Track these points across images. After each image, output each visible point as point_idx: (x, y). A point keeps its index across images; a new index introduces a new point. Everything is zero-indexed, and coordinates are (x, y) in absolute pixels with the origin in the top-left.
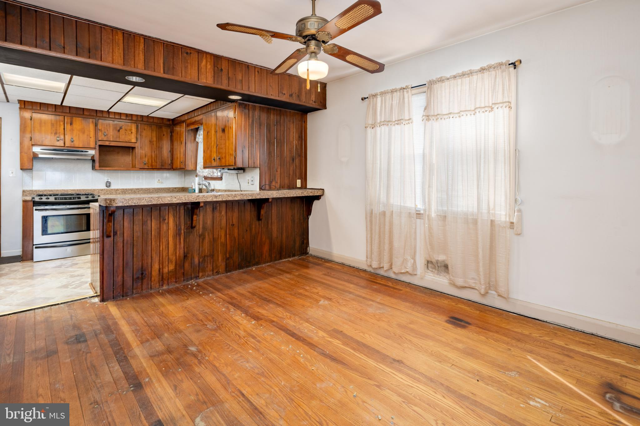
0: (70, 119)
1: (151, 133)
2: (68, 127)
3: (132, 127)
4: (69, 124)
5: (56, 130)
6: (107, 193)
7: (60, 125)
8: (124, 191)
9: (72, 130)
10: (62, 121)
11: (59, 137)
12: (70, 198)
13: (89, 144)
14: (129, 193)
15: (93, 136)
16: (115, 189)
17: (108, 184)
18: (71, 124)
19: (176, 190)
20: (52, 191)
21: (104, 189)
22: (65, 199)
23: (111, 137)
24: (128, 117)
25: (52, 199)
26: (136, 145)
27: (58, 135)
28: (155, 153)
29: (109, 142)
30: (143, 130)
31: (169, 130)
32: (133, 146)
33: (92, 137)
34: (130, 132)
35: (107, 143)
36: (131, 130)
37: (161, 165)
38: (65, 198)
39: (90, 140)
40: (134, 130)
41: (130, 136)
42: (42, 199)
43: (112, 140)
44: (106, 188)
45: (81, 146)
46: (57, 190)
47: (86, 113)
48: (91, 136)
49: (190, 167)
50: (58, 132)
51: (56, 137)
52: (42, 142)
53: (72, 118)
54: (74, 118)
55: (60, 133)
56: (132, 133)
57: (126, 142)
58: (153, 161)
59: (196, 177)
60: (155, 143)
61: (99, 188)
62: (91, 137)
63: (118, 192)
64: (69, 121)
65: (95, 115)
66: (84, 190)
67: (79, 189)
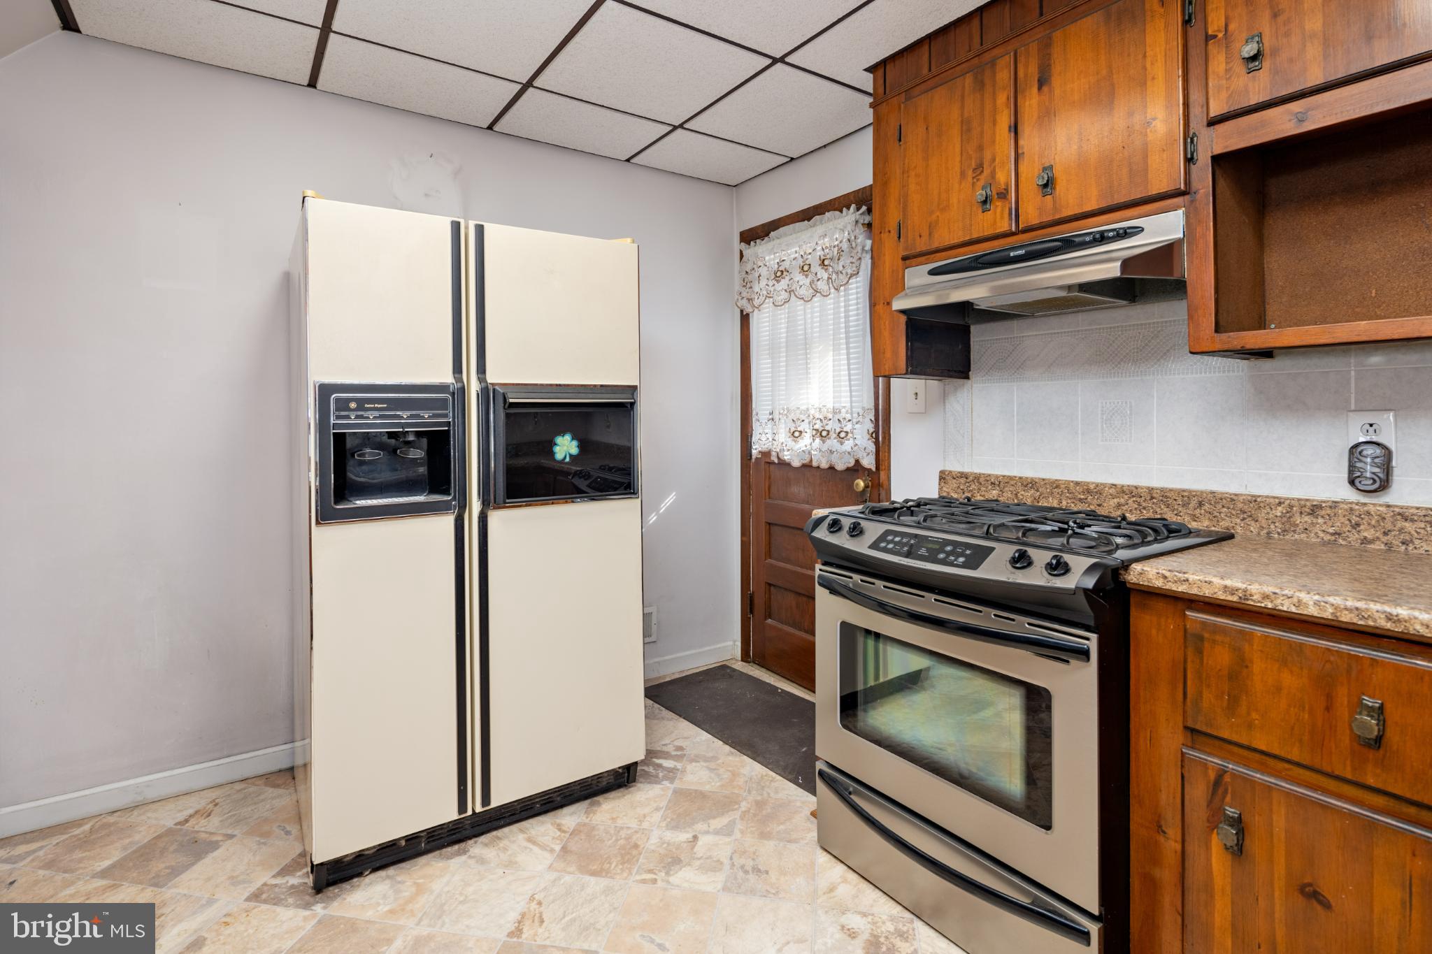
0: (1040, 51)
2: (1028, 107)
4: (1036, 88)
5: (980, 147)
7: (995, 110)
9: (1048, 117)
10: (1004, 88)
11: (987, 187)
13: (1140, 171)
17: (1370, 466)
18: (1042, 83)
21: (1335, 505)
22: (917, 546)
27: (984, 177)
29: (1295, 107)
33: (1161, 114)
35: (1278, 125)
43: (1315, 79)
44: (1348, 495)
45: (1094, 205)
48: (1151, 114)
50: (988, 154)
51: (978, 188)
52: (930, 233)
53: (1049, 45)
54: (1057, 35)
55: (993, 160)
64: (1033, 67)
66: (1186, 497)
67: (1162, 490)
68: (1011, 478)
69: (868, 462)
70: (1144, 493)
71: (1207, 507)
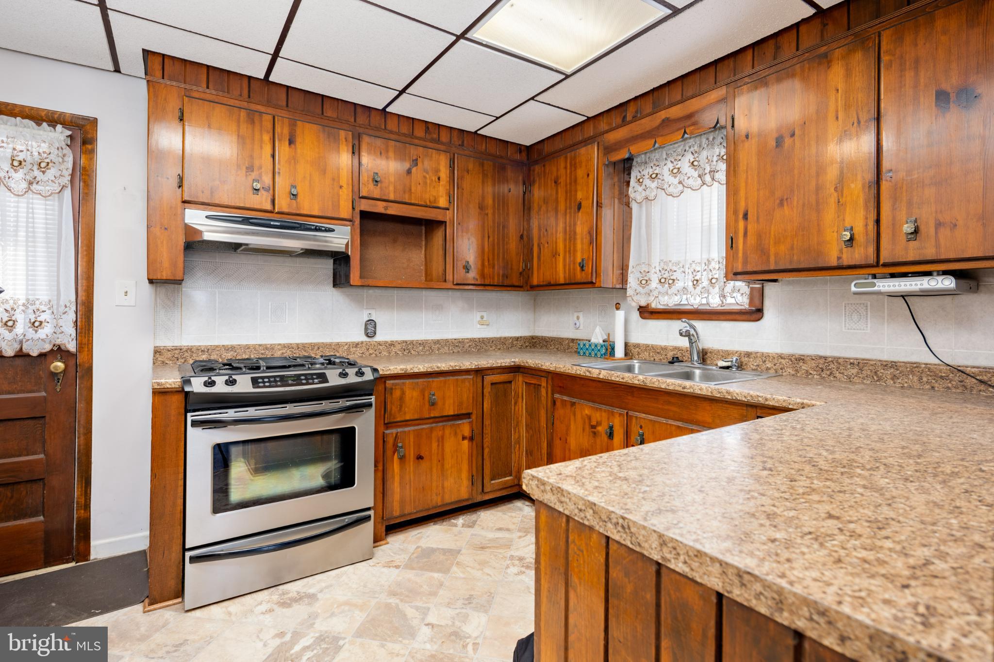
0: (290, 125)
1: (483, 182)
2: (283, 150)
3: (439, 164)
4: (287, 143)
5: (252, 157)
6: (367, 353)
7: (261, 141)
8: (408, 348)
9: (293, 160)
10: (268, 132)
11: (258, 181)
12: (297, 380)
13: (336, 206)
14: (419, 354)
15: (348, 184)
16: (386, 342)
17: (370, 328)
18: (291, 142)
19: (519, 343)
20: (232, 348)
21: (362, 343)
22: (283, 381)
23: (391, 188)
24: (430, 134)
25: (244, 385)
26: (447, 216)
27: (254, 175)
28: (491, 239)
29: (384, 204)
30: (466, 173)
31: (521, 178)
32: (440, 218)
33: (345, 186)
34: (435, 178)
35: (379, 208)
36: (437, 171)
37: (503, 276)
38: (282, 377)
39: (339, 195)
40: (444, 173)
41: (434, 187)
42: (212, 384)
43: (392, 197)
44: (365, 339)
45: (316, 213)
46: (247, 347)
47: (329, 112)
48: (341, 184)
49: (609, 277)
50: (257, 163)
51: (250, 179)
52: (212, 193)
53: (295, 125)
54: (299, 123)
55: (260, 168)
56: (439, 179)
57: (426, 206)
58: (486, 264)
59: (618, 309)
60: (490, 211)
61: (349, 340)
62: (341, 187)
63: (394, 349)
64: (286, 131)
65: (353, 120)
66: (313, 346)
67: (302, 344)
68: (217, 346)
69: (72, 347)
70: (295, 347)
71: (321, 349)
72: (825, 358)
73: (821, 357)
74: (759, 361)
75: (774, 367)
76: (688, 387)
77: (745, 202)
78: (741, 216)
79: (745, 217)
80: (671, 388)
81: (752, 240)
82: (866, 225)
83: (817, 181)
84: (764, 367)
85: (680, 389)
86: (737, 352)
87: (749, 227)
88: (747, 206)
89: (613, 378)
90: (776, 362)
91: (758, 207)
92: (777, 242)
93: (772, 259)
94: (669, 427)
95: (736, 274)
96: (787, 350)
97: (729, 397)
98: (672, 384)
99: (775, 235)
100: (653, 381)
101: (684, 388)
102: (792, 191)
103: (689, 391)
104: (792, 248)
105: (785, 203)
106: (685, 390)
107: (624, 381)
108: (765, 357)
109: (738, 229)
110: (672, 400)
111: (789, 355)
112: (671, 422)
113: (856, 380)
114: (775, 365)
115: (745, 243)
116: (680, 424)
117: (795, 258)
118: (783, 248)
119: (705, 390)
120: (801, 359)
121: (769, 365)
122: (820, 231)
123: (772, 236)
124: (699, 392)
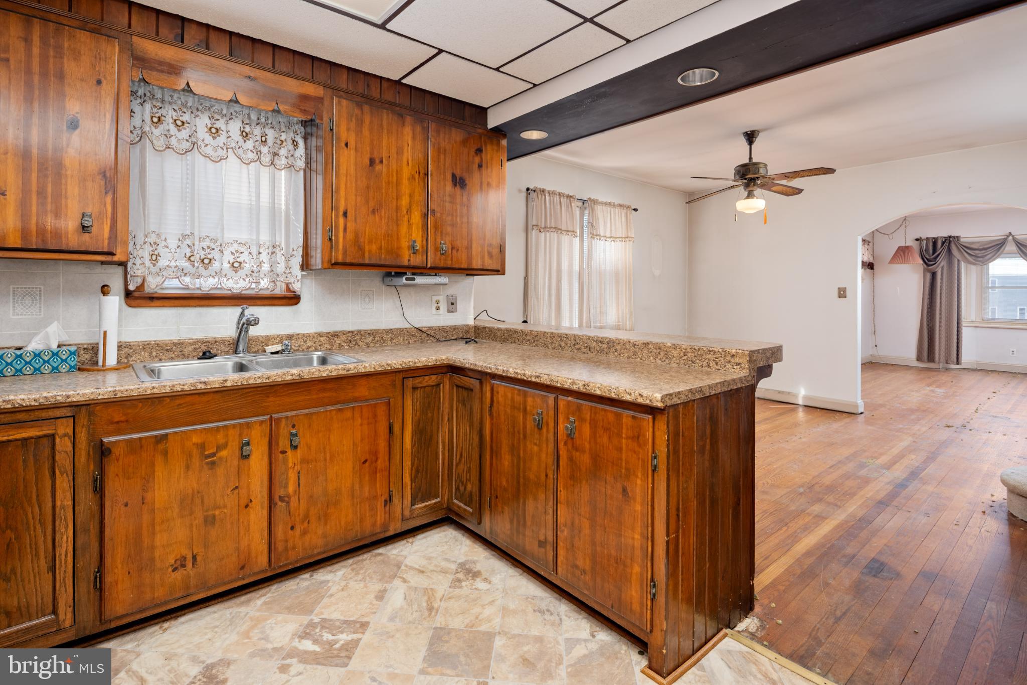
72: (352, 332)
73: (349, 332)
74: (300, 342)
75: (314, 345)
76: (352, 369)
77: (345, 202)
78: (341, 213)
79: (345, 214)
80: (334, 373)
81: (350, 235)
82: (423, 241)
83: (397, 203)
84: (305, 347)
85: (344, 372)
86: (278, 336)
87: (348, 225)
88: (346, 205)
89: (251, 382)
90: (316, 340)
91: (355, 209)
92: (370, 242)
93: (367, 254)
94: (328, 413)
95: (336, 264)
96: (322, 329)
97: (389, 368)
98: (335, 370)
99: (369, 236)
100: (312, 371)
101: (349, 370)
102: (381, 204)
103: (353, 372)
104: (381, 248)
105: (376, 213)
106: (350, 372)
107: (271, 380)
108: (306, 337)
109: (339, 225)
110: (329, 386)
111: (326, 333)
112: (329, 408)
113: (371, 345)
114: (315, 343)
115: (344, 237)
116: (339, 406)
117: (383, 256)
118: (374, 247)
119: (368, 367)
120: (335, 335)
121: (309, 344)
122: (398, 239)
123: (367, 237)
124: (363, 371)
